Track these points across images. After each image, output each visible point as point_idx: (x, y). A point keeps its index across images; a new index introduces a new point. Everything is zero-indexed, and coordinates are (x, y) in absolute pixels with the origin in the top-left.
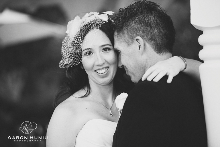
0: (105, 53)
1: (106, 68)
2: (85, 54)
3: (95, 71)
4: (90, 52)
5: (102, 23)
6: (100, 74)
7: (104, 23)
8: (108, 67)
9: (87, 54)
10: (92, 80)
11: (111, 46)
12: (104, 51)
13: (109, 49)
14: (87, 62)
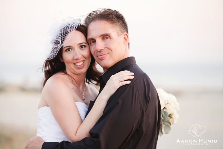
0: (82, 49)
1: (82, 61)
2: (66, 51)
3: (74, 64)
4: (69, 49)
5: (78, 26)
6: (78, 66)
7: (79, 25)
8: (84, 61)
9: (68, 51)
10: (69, 70)
11: (86, 43)
12: (81, 48)
13: (85, 46)
14: (67, 56)
